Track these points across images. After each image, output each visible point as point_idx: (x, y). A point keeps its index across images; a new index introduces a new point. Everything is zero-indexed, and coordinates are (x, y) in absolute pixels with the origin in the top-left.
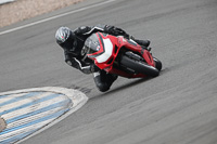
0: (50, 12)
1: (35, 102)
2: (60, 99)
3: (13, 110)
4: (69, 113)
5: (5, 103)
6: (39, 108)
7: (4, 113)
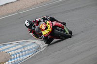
0: (30, 7)
1: (24, 47)
2: (35, 45)
3: (14, 50)
4: (39, 52)
5: (10, 47)
6: (26, 49)
7: (10, 52)
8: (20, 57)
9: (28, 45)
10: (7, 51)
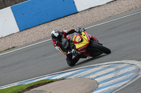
1: (117, 70)
8: (111, 85)
9: (123, 68)
10: (92, 77)
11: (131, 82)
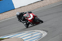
0: (36, 9)
1: (32, 34)
2: (39, 34)
3: (26, 37)
5: (23, 35)
6: (33, 36)
7: (23, 38)
9: (35, 34)
10: (21, 37)
11: (38, 40)
